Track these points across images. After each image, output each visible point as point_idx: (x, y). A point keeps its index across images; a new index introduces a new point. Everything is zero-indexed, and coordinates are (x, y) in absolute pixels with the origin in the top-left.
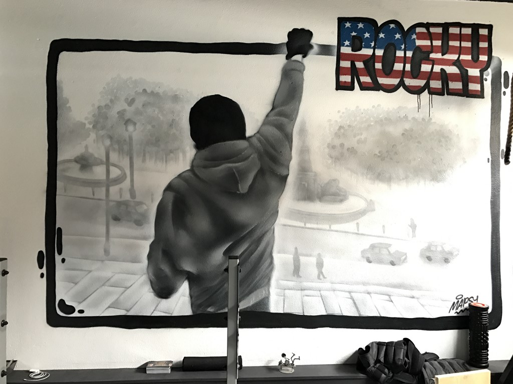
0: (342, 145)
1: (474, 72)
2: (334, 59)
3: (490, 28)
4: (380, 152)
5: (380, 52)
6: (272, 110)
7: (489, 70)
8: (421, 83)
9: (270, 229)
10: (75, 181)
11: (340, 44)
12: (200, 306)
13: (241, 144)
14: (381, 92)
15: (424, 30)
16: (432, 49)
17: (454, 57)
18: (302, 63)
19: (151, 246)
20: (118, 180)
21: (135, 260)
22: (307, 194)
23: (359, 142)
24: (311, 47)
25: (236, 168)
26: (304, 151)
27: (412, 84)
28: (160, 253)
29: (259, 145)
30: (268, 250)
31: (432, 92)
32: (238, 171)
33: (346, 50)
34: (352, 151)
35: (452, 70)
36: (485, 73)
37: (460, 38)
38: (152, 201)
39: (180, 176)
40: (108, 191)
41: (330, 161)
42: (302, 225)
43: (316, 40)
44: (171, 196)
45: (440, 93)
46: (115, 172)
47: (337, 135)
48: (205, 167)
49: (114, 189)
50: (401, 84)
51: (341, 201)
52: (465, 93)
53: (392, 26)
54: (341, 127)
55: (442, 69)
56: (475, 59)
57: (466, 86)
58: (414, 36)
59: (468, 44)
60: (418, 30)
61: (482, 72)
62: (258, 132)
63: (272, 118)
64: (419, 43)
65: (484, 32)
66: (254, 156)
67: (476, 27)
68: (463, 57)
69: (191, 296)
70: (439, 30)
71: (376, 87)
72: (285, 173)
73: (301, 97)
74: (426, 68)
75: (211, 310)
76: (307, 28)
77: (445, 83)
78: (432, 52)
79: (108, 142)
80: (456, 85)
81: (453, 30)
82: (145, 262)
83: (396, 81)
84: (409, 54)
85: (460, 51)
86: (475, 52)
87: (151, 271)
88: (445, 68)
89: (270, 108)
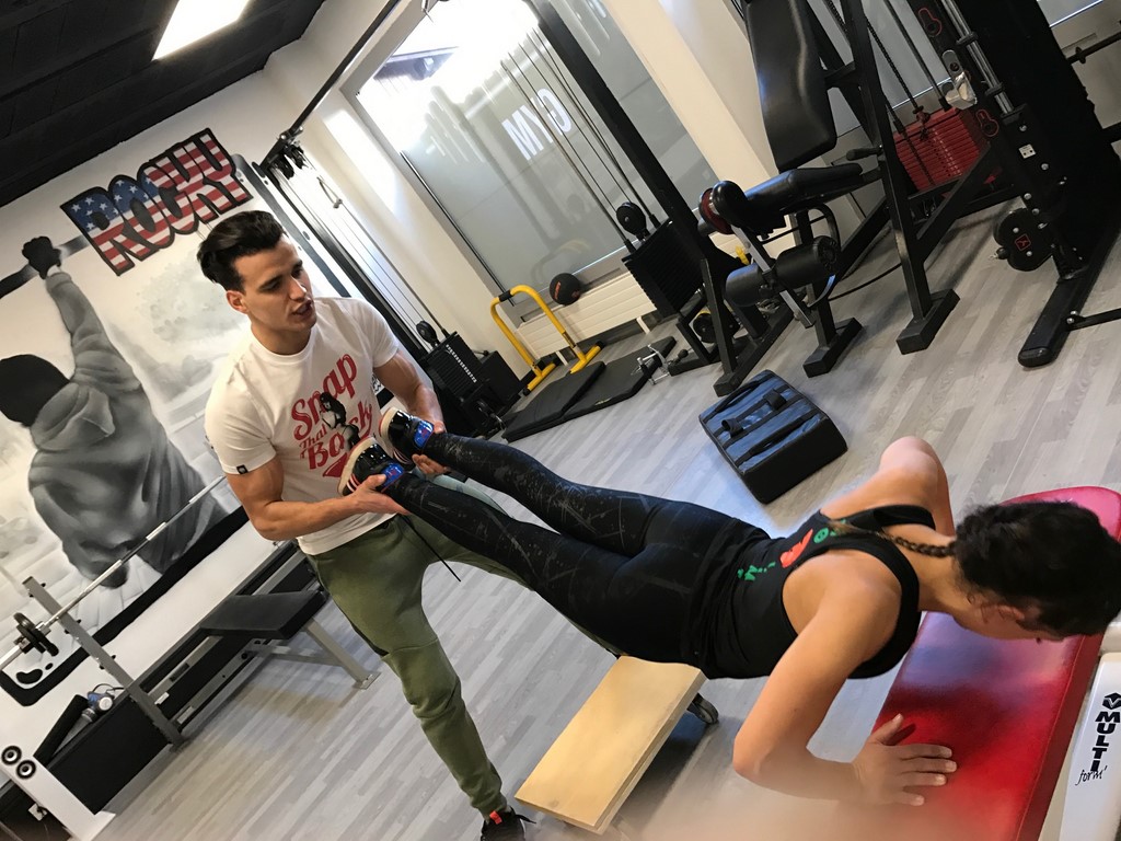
0: (167, 323)
1: (227, 180)
2: (90, 248)
3: (208, 131)
4: (206, 305)
5: (129, 215)
6: (72, 335)
7: (238, 170)
8: (190, 219)
9: (167, 445)
11: (85, 231)
12: (162, 562)
13: (69, 390)
14: (161, 250)
15: (152, 169)
17: (199, 177)
18: (63, 273)
19: (65, 550)
21: (62, 575)
22: (174, 389)
23: (179, 309)
24: (57, 252)
25: (84, 415)
26: (137, 352)
27: (184, 225)
28: (81, 549)
29: (88, 377)
30: (182, 467)
31: (206, 220)
32: (90, 417)
33: (95, 233)
34: (180, 321)
35: (207, 190)
36: (236, 175)
37: (190, 156)
38: (26, 509)
41: (169, 344)
42: (192, 418)
43: (57, 242)
45: (213, 217)
47: (155, 317)
48: (52, 437)
50: (174, 231)
51: (209, 371)
52: (235, 203)
53: (120, 182)
54: (152, 307)
55: (198, 195)
57: (229, 196)
58: (148, 180)
59: (201, 159)
60: (148, 171)
61: (233, 176)
62: (77, 366)
63: (79, 343)
64: (158, 183)
65: (206, 139)
66: (93, 391)
67: (195, 139)
68: (207, 173)
69: (147, 561)
70: (166, 161)
71: (152, 249)
72: (136, 386)
73: (89, 305)
74: (182, 203)
75: (175, 557)
76: (37, 236)
77: (211, 206)
78: (176, 185)
80: (222, 202)
81: (179, 153)
82: (73, 568)
83: (166, 232)
84: (158, 199)
85: (200, 168)
86: (213, 161)
87: (86, 572)
88: (199, 191)
89: (68, 337)
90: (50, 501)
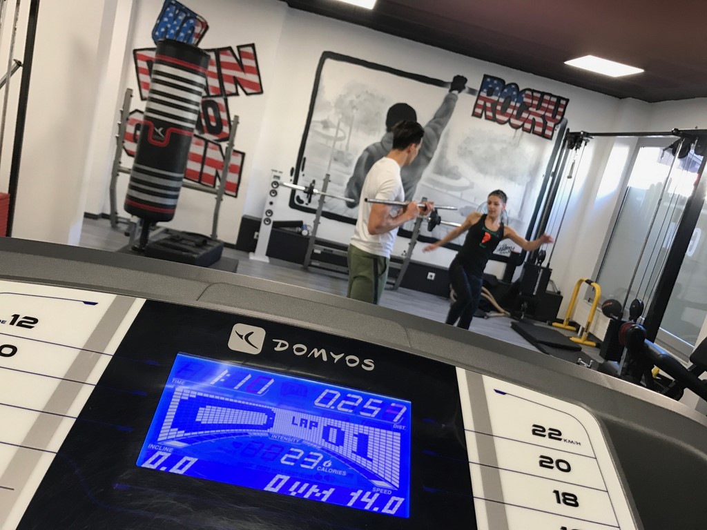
0: (466, 148)
1: (551, 124)
2: (475, 98)
3: (567, 100)
4: (485, 157)
5: (502, 100)
7: (560, 125)
8: (520, 123)
10: (318, 133)
11: (481, 90)
14: (496, 123)
15: (529, 93)
16: (532, 105)
17: (542, 113)
18: (457, 96)
20: (341, 139)
21: (341, 184)
22: (440, 171)
23: (476, 149)
24: (464, 88)
26: (445, 146)
27: (515, 123)
31: (525, 130)
33: (484, 94)
34: (471, 152)
35: (539, 120)
36: (557, 126)
37: (549, 102)
39: (374, 145)
40: (334, 143)
41: (457, 155)
42: (431, 186)
43: (468, 85)
44: (367, 154)
45: (528, 131)
46: (341, 134)
47: (465, 142)
49: (338, 144)
50: (509, 121)
51: (457, 179)
52: (543, 135)
53: (513, 86)
54: (468, 138)
55: (534, 119)
56: (554, 117)
57: (544, 131)
58: (524, 95)
60: (527, 92)
61: (555, 125)
63: (432, 124)
64: (525, 100)
65: (563, 102)
67: (559, 98)
68: (547, 114)
71: (494, 119)
74: (525, 115)
76: (465, 77)
77: (533, 127)
78: (531, 107)
79: (340, 116)
80: (538, 129)
81: (547, 97)
83: (506, 119)
84: (518, 105)
85: (547, 110)
86: (555, 112)
88: (536, 118)
89: (433, 118)
90: (365, 160)
